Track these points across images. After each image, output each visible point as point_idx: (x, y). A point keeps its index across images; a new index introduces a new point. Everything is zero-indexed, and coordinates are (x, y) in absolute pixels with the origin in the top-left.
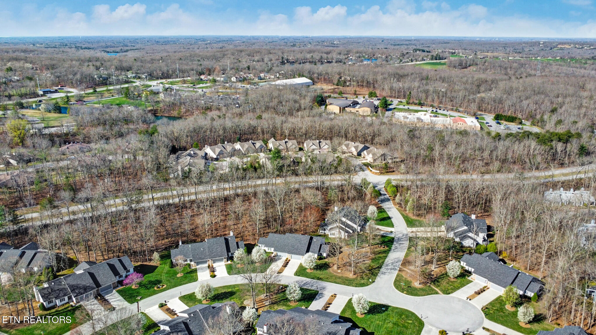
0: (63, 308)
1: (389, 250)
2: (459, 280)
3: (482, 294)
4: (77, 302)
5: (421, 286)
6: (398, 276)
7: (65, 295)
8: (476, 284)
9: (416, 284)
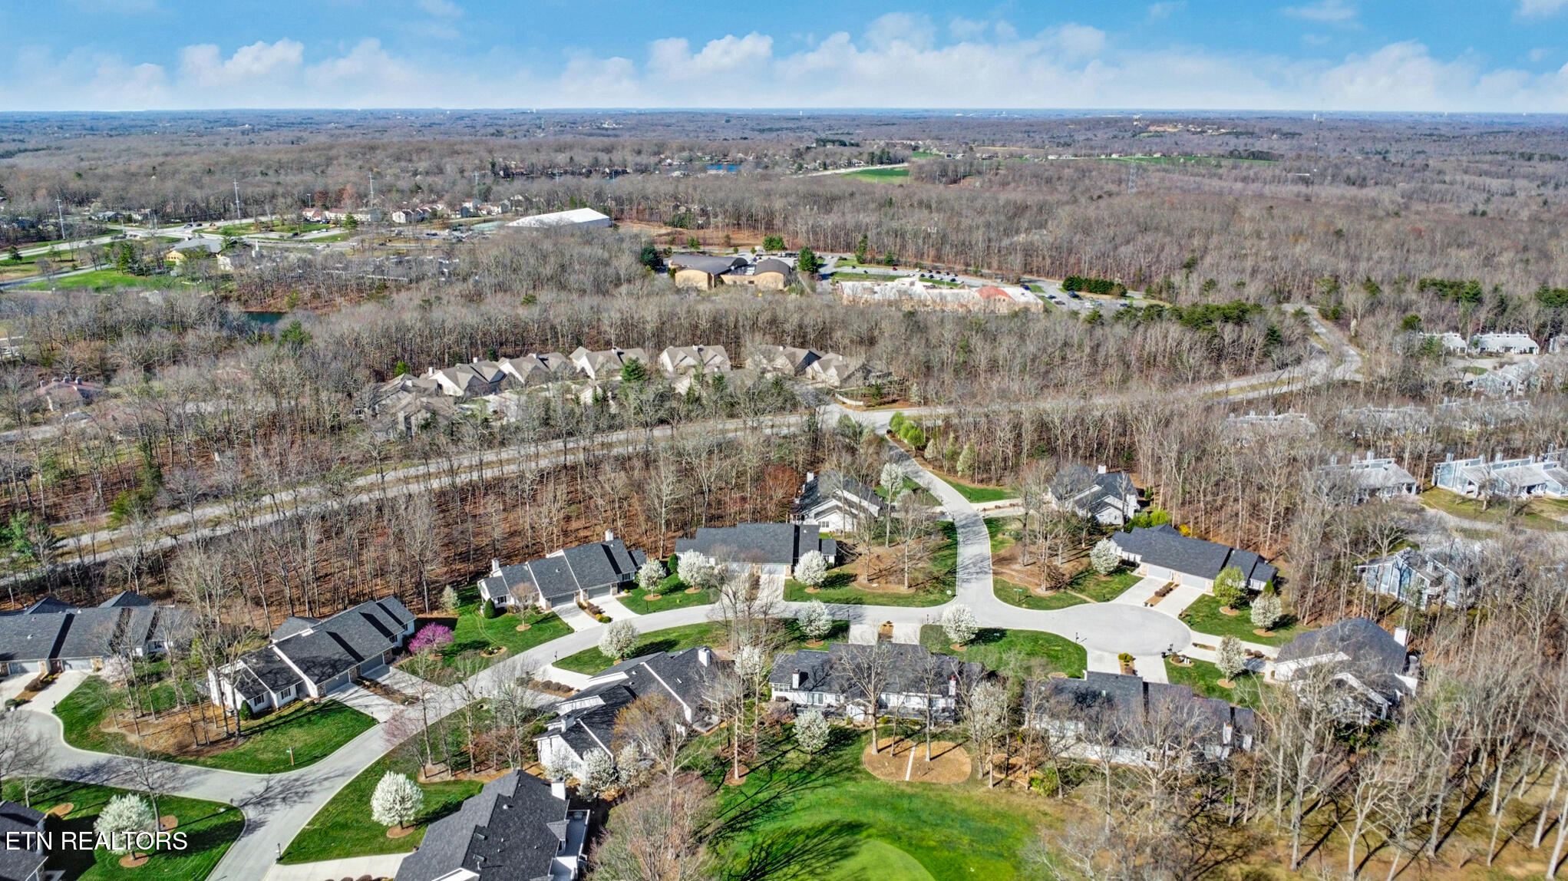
0: (292, 709)
1: (956, 543)
2: (1117, 579)
3: (1168, 596)
4: (322, 696)
5: (1050, 593)
6: (995, 582)
7: (289, 683)
8: (1151, 581)
9: (1041, 591)
